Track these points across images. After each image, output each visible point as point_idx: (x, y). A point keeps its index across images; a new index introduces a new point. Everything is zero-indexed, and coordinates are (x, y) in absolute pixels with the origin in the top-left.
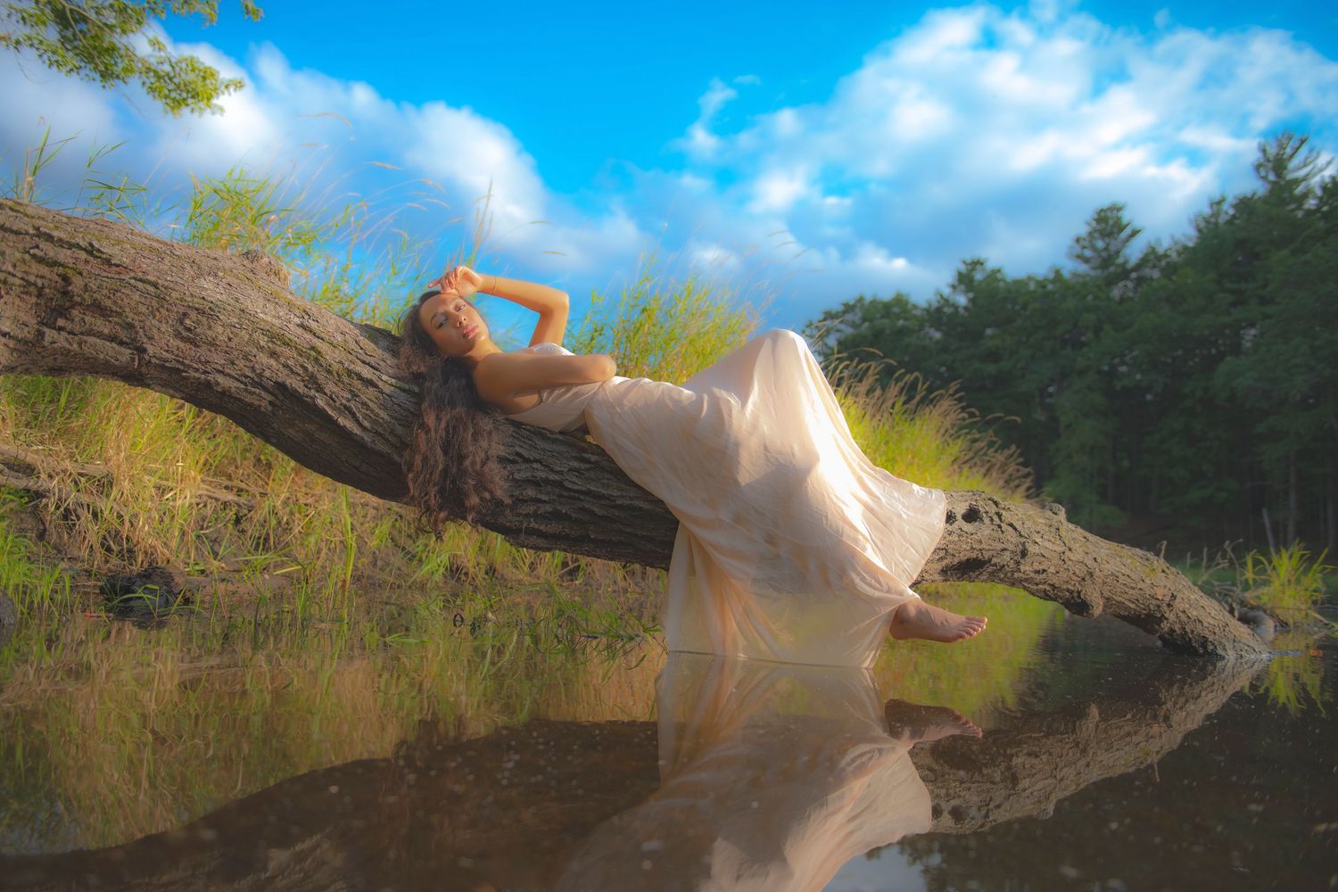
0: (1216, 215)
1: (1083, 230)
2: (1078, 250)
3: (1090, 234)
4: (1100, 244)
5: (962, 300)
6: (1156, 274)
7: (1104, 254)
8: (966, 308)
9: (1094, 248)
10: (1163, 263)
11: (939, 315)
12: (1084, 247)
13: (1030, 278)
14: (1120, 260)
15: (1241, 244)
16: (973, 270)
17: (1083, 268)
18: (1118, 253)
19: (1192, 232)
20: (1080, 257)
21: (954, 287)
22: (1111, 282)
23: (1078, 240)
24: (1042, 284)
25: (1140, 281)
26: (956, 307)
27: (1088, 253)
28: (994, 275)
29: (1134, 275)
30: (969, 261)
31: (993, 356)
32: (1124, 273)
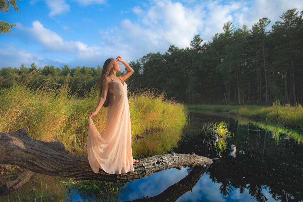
0: (216, 37)
1: (193, 40)
2: (191, 44)
3: (194, 40)
4: (196, 43)
5: (170, 53)
6: (206, 48)
7: (196, 45)
8: (171, 55)
9: (195, 44)
10: (207, 46)
11: (166, 56)
12: (193, 43)
13: (183, 49)
14: (199, 46)
15: (220, 43)
16: (172, 47)
17: (192, 47)
18: (199, 44)
19: (212, 40)
20: (192, 45)
21: (168, 51)
22: (197, 50)
23: (192, 42)
24: (185, 51)
25: (203, 49)
26: (169, 55)
27: (193, 44)
28: (176, 49)
29: (202, 49)
30: (171, 46)
31: (176, 65)
32: (200, 48)
